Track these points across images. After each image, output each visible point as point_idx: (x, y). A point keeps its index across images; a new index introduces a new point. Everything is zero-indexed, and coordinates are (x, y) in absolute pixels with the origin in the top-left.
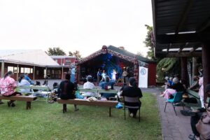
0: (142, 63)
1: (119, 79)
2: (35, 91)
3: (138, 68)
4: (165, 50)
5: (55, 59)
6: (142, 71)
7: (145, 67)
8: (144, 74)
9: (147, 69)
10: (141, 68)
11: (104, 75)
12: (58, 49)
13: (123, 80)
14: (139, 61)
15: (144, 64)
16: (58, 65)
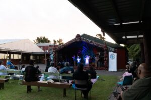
0: (111, 49)
1: (93, 64)
2: (11, 74)
3: (108, 54)
4: (124, 38)
5: (40, 47)
6: (112, 56)
7: (114, 52)
8: (113, 59)
9: (116, 55)
10: (110, 54)
11: (78, 60)
12: (44, 38)
13: (96, 65)
14: (109, 47)
15: (113, 49)
16: (43, 52)
